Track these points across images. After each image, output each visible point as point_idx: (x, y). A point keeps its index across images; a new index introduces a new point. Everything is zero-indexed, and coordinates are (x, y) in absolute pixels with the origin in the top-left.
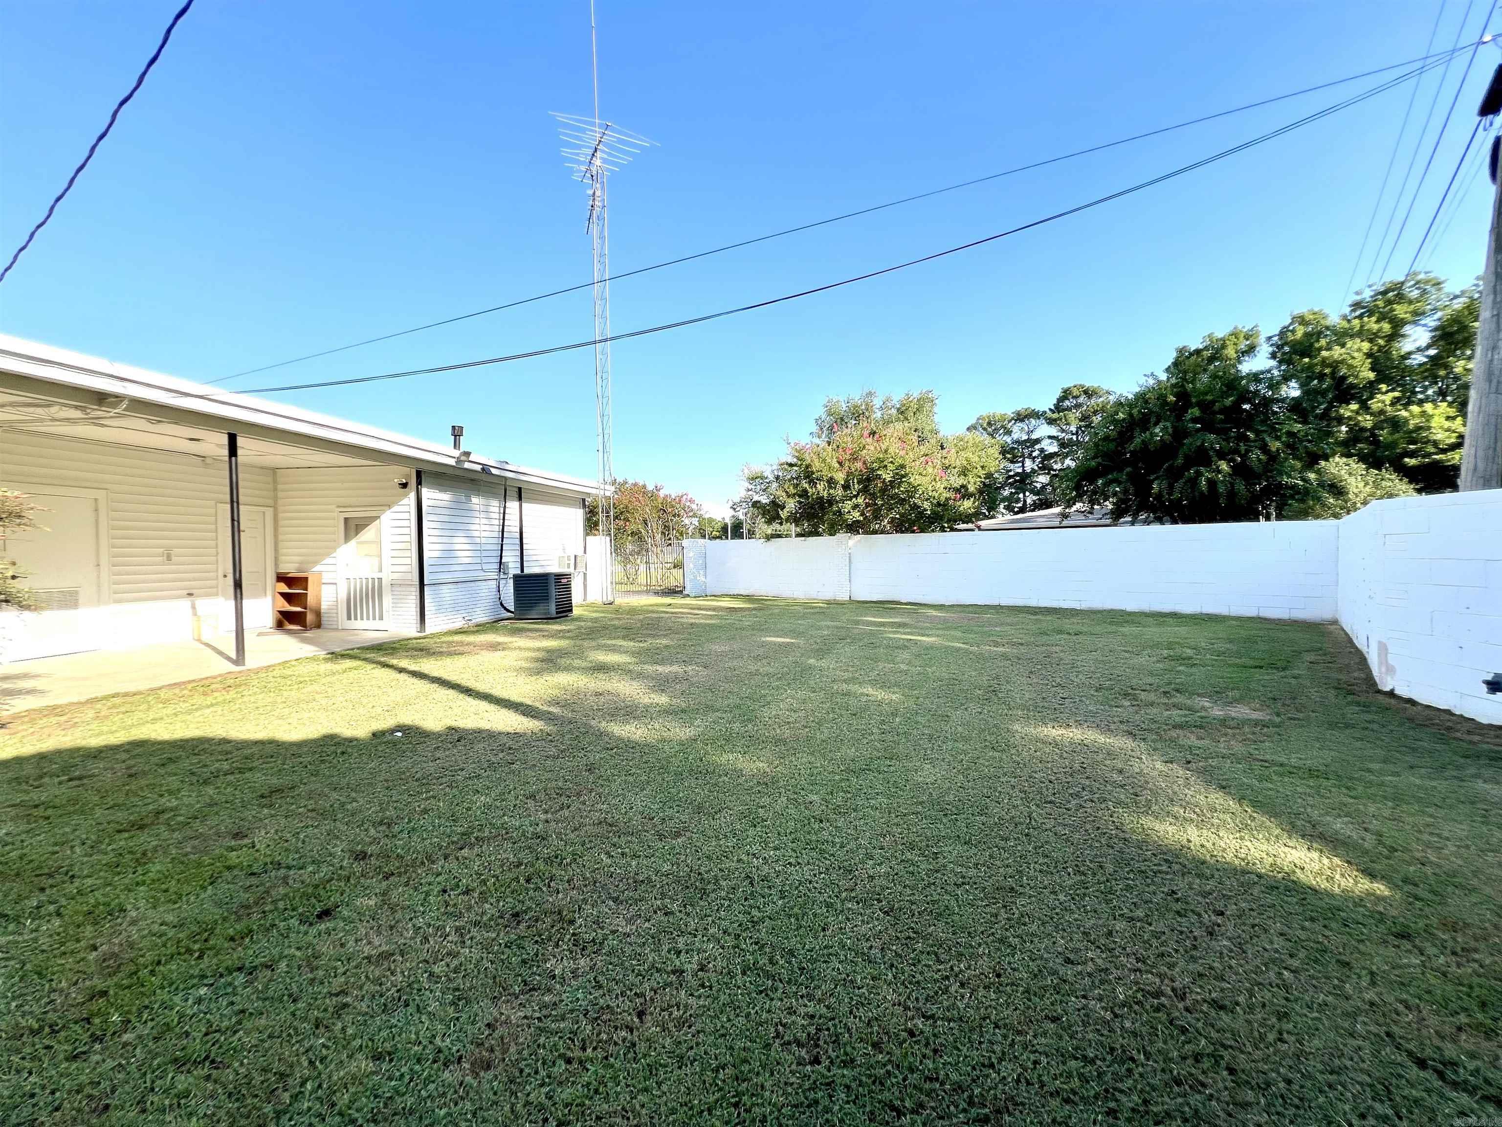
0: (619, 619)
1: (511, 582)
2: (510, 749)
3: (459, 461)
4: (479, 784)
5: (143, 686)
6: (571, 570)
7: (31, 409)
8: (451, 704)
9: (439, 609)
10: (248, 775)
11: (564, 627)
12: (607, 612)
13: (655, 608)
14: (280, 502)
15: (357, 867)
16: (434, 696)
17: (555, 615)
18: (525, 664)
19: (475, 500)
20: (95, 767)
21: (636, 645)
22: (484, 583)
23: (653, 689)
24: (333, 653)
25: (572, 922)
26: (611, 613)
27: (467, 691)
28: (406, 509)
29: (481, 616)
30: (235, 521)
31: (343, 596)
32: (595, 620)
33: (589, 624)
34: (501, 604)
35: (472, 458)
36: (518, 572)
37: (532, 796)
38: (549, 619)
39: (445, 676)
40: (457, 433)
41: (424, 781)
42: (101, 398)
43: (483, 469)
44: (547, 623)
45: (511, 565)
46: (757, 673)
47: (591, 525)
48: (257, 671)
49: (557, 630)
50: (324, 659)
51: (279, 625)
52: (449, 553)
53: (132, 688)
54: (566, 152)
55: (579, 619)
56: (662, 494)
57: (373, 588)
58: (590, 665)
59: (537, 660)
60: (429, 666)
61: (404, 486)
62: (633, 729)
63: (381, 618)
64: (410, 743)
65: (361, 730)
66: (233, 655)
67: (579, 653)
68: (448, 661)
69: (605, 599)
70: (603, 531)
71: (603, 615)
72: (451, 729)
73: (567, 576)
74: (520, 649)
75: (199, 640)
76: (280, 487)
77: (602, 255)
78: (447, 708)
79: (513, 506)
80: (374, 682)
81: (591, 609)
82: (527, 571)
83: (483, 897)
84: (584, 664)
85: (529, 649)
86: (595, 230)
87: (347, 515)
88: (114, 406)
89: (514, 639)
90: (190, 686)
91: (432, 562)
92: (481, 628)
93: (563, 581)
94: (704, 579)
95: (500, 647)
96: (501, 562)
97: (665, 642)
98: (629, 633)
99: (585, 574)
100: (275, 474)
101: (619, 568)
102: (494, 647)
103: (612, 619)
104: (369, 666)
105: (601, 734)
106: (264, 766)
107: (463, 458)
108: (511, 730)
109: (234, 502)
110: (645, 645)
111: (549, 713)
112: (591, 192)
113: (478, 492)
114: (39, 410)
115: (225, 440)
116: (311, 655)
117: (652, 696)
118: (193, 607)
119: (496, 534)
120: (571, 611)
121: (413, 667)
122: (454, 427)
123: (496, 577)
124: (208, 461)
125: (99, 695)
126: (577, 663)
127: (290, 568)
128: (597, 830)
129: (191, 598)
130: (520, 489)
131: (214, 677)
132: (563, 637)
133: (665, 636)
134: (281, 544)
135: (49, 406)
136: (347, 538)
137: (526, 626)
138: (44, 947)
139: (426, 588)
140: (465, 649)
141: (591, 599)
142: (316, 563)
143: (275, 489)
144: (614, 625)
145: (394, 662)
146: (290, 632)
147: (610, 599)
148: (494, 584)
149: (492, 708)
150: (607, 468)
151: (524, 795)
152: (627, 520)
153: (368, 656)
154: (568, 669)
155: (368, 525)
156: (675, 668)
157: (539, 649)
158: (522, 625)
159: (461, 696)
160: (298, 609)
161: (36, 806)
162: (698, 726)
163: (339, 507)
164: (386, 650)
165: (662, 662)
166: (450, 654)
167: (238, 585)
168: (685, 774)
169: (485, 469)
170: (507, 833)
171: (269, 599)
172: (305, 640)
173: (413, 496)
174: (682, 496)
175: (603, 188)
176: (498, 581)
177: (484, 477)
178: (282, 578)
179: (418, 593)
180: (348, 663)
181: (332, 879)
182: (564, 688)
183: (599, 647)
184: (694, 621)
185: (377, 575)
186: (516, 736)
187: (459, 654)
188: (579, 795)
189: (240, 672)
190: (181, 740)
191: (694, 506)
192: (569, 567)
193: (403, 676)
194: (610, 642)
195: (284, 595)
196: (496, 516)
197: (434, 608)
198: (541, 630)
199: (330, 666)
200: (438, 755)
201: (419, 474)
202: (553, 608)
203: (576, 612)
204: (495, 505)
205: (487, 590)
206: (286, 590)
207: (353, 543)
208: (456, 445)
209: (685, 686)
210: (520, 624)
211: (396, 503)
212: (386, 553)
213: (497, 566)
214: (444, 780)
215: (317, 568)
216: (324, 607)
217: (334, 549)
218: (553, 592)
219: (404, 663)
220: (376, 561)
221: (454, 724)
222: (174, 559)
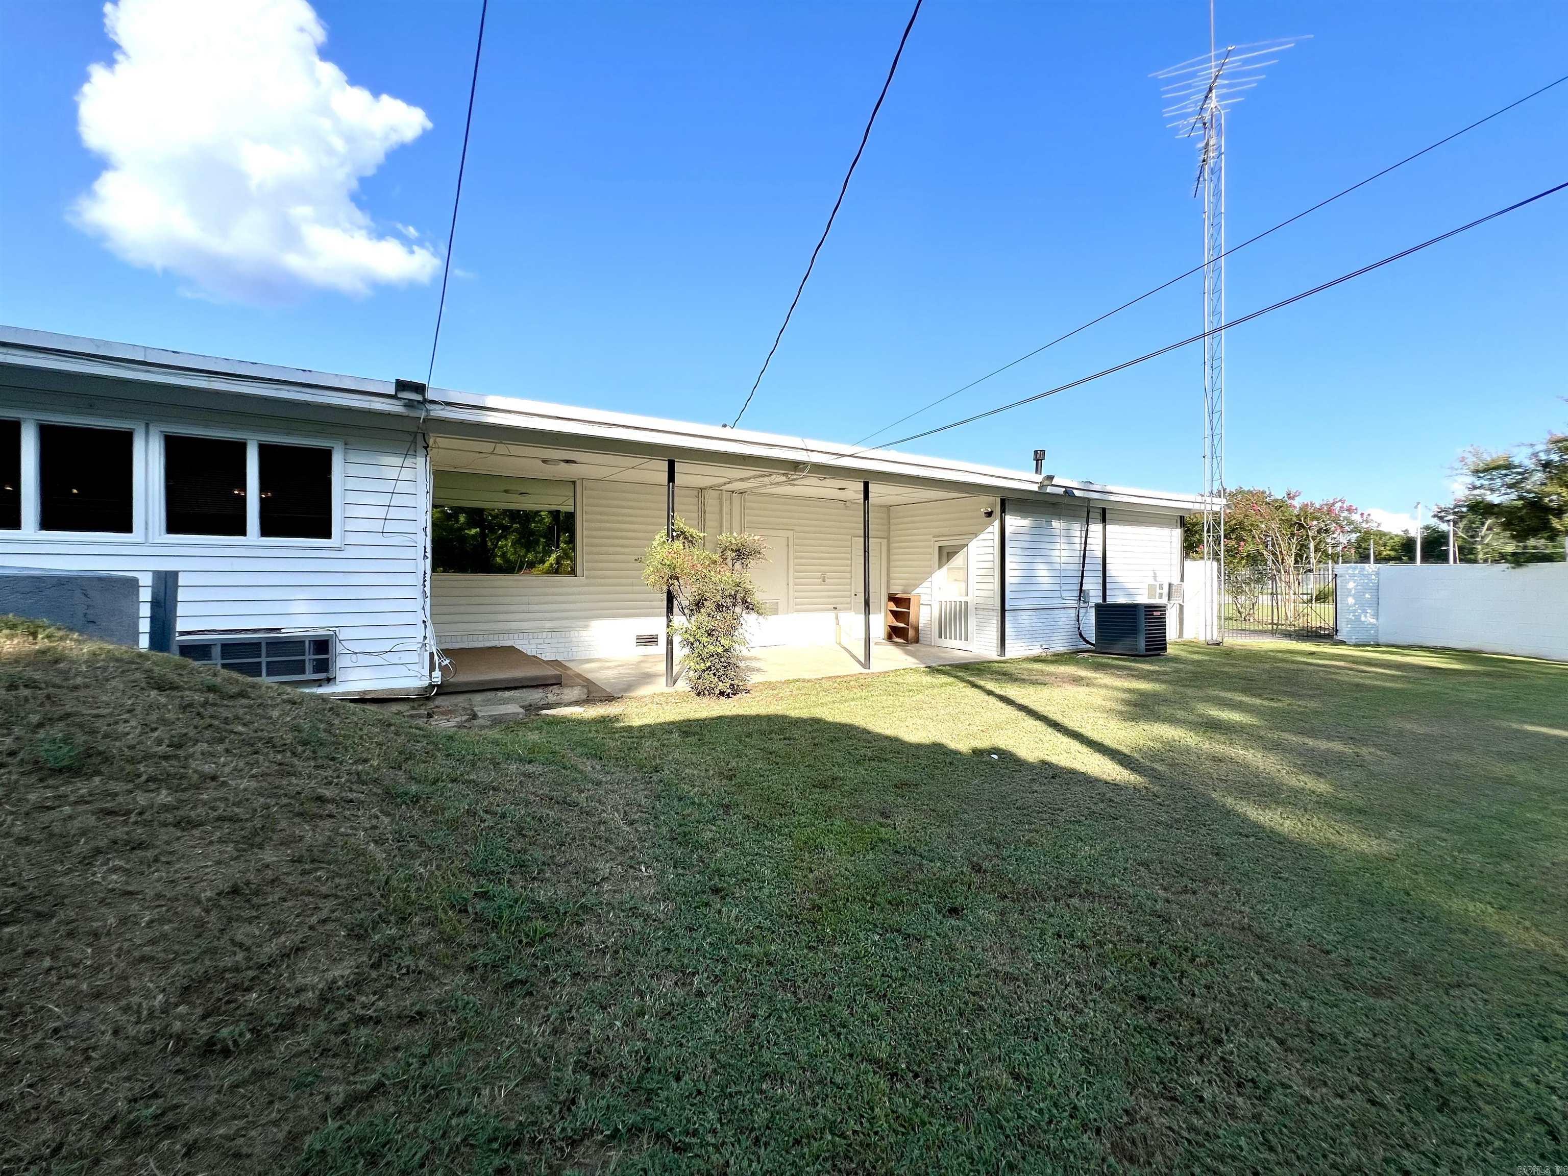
0: (1232, 665)
1: (1092, 612)
2: (1111, 801)
3: (1042, 486)
4: (1082, 831)
5: (813, 676)
6: (1164, 601)
7: (762, 479)
8: (1042, 736)
9: (1018, 636)
10: (884, 764)
11: (1157, 668)
12: (1214, 654)
13: (1288, 656)
14: (892, 533)
15: (976, 879)
16: (1023, 725)
17: (1144, 653)
18: (1114, 706)
19: (1056, 524)
20: (796, 733)
21: (1266, 703)
22: (1063, 611)
23: (1303, 769)
24: (929, 667)
25: (1218, 1042)
26: (1220, 657)
27: (1055, 725)
28: (990, 536)
29: (1060, 646)
30: (866, 551)
31: (936, 614)
32: (1199, 663)
33: (1190, 667)
34: (1081, 635)
35: (1055, 482)
36: (1100, 601)
37: (1145, 864)
38: (1136, 656)
39: (1032, 706)
40: (1039, 457)
41: (1025, 811)
42: (796, 466)
43: (1065, 492)
44: (1133, 661)
45: (1092, 593)
46: (1510, 781)
47: (1190, 547)
48: (879, 675)
49: (1148, 671)
50: (924, 672)
51: (889, 638)
52: (1029, 579)
53: (807, 677)
54: (1169, 111)
55: (1175, 659)
56: (1297, 503)
57: (960, 610)
58: (1200, 720)
59: (1128, 703)
60: (1012, 691)
61: (989, 514)
62: (1277, 817)
63: (966, 639)
64: (1007, 768)
65: (963, 745)
66: (862, 660)
67: (1183, 702)
68: (1031, 690)
69: (1209, 638)
70: (1209, 553)
71: (1207, 658)
72: (1044, 763)
73: (1162, 608)
74: (1106, 686)
75: (840, 644)
76: (892, 521)
77: (1216, 215)
78: (1037, 740)
79: (1096, 529)
80: (966, 700)
81: (1190, 649)
82: (1109, 600)
83: (1102, 960)
84: (1191, 718)
85: (1117, 689)
86: (1207, 188)
87: (941, 544)
88: (802, 471)
89: (1098, 675)
90: (838, 680)
91: (1013, 588)
92: (1059, 659)
93: (1155, 613)
94: (1374, 621)
95: (1084, 682)
96: (1081, 590)
97: (1313, 704)
98: (1249, 685)
99: (1181, 607)
100: (889, 510)
101: (1229, 599)
102: (1077, 681)
103: (1225, 664)
104: (962, 685)
105: (1228, 813)
106: (894, 759)
107: (1046, 483)
108: (1109, 779)
109: (866, 536)
110: (1280, 704)
111: (1153, 769)
112: (1201, 145)
113: (1059, 516)
114: (766, 479)
115: (861, 486)
116: (914, 666)
117: (1302, 778)
118: (837, 618)
119: (1077, 560)
120: (1165, 649)
121: (998, 691)
122: (1036, 452)
123: (1076, 605)
124: (848, 504)
125: (791, 678)
126: (1180, 714)
127: (897, 590)
128: (1238, 936)
129: (835, 611)
130: (1104, 510)
131: (851, 676)
132: (1157, 680)
133: (1312, 697)
134: (892, 569)
135: (770, 475)
136: (940, 566)
137: (1110, 661)
138: (786, 857)
139: (1007, 614)
140: (1047, 679)
141: (1188, 635)
142: (917, 586)
143: (889, 523)
144: (1226, 673)
145: (982, 683)
146: (896, 644)
147: (1216, 637)
148: (1073, 613)
149: (1085, 749)
150: (1217, 476)
151: (1135, 860)
152: (1240, 539)
153: (959, 674)
154: (1172, 720)
155: (956, 553)
156: (1337, 746)
157: (1129, 691)
158: (1105, 660)
159: (1050, 730)
160: (902, 625)
161: (771, 753)
162: (1395, 841)
163: (934, 537)
164: (973, 670)
165: (1312, 733)
166: (1034, 683)
167: (867, 603)
168: (1378, 907)
169: (1068, 492)
170: (1120, 898)
171: (883, 614)
172: (908, 653)
173: (997, 523)
174: (1333, 504)
175: (1219, 134)
176: (1078, 609)
177: (1066, 500)
178: (892, 598)
179: (999, 618)
180: (944, 679)
181: (956, 881)
182: (1168, 742)
183: (1208, 700)
184: (1361, 681)
185: (964, 599)
186: (1115, 786)
187: (1041, 684)
188: (1206, 881)
189: (867, 674)
190: (840, 724)
191: (1356, 517)
192: (1161, 596)
193: (992, 699)
194: (1223, 694)
195: (892, 612)
196: (1077, 540)
197: (1014, 634)
198: (1129, 668)
199: (928, 679)
200: (1035, 788)
201: (1003, 502)
202: (1142, 644)
203: (1170, 650)
204: (1076, 529)
205: (1065, 619)
206: (895, 609)
207: (945, 569)
208: (1038, 470)
209: (1359, 775)
210: (1104, 659)
211: (982, 531)
212: (973, 579)
213: (1077, 594)
214: (1044, 816)
215: (917, 591)
216: (922, 623)
217: (930, 574)
218: (1142, 624)
219: (990, 686)
220: (963, 585)
221: (1048, 759)
222: (827, 581)
